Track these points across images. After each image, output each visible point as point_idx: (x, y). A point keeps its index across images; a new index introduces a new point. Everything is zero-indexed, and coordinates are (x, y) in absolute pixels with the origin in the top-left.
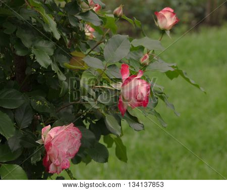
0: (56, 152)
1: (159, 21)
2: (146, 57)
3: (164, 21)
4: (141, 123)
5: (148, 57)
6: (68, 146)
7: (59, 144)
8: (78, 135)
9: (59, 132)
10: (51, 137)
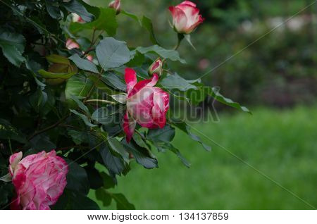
0: (31, 190)
1: (175, 20)
2: (158, 64)
3: (183, 19)
4: (154, 157)
5: (161, 64)
6: (49, 182)
7: (35, 179)
8: (65, 167)
9: (35, 161)
10: (24, 168)
